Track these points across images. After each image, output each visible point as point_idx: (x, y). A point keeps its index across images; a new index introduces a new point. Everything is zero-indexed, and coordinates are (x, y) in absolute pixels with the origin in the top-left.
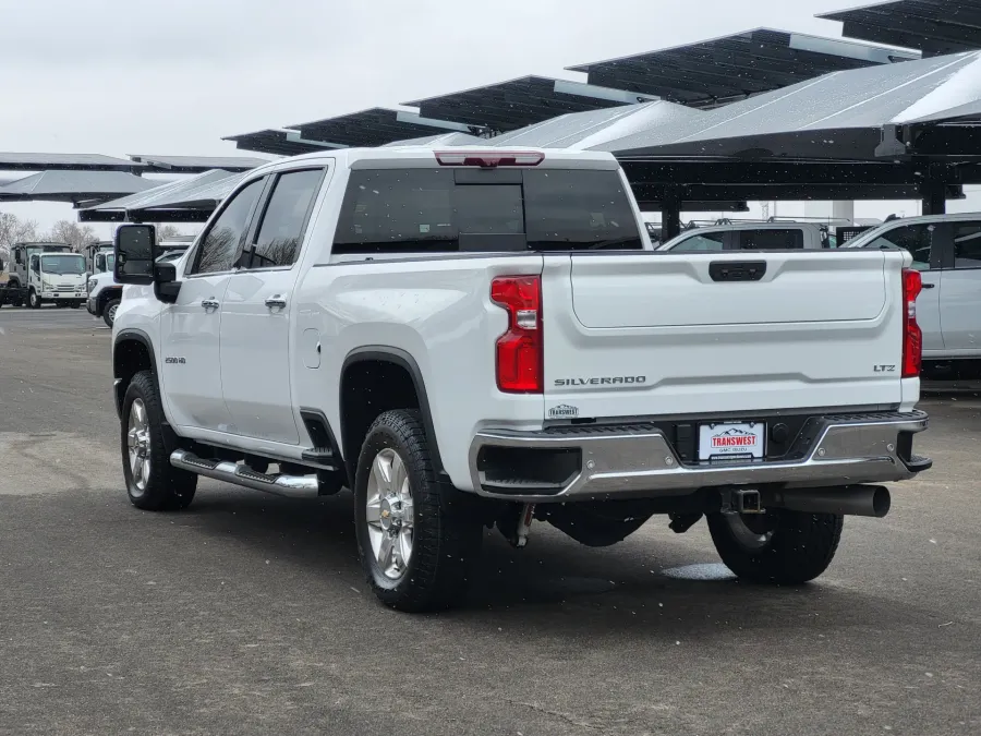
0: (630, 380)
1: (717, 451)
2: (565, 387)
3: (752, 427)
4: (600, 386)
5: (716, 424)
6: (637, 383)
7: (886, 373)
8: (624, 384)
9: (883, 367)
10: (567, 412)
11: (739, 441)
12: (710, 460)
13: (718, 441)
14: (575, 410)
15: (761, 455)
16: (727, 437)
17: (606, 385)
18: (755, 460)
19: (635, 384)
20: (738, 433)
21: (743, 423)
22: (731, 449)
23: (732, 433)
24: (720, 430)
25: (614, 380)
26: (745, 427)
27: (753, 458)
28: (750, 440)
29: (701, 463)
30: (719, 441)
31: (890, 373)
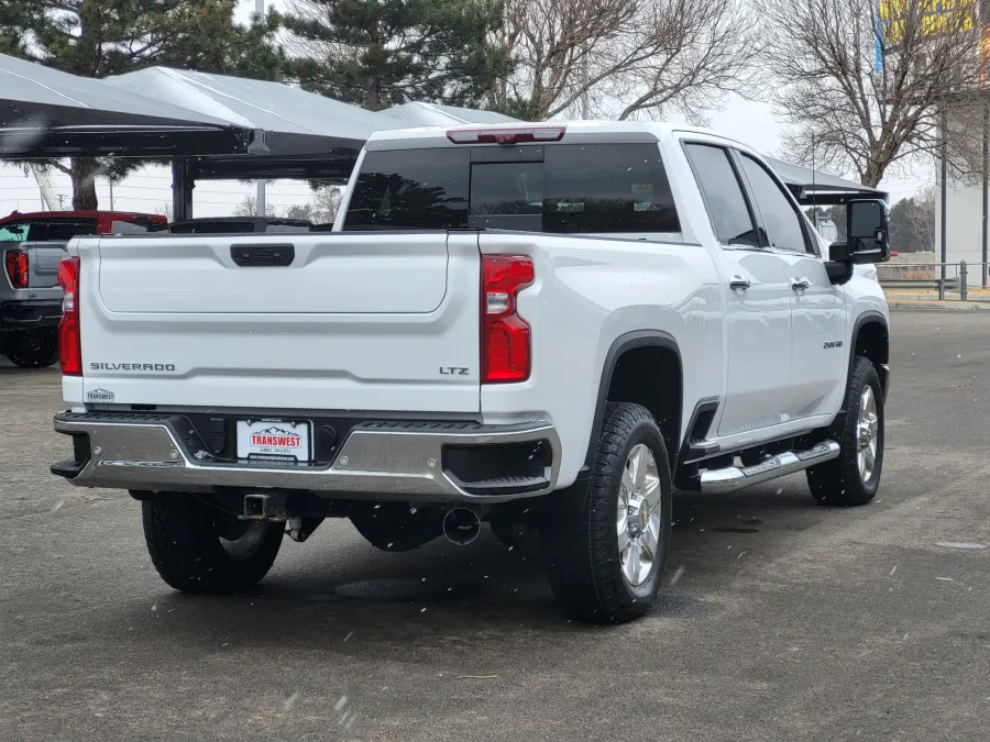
0: (159, 367)
1: (257, 449)
2: (100, 371)
3: (294, 427)
4: (131, 372)
5: (253, 421)
6: (165, 371)
7: (456, 376)
8: (154, 372)
9: (452, 370)
10: (104, 397)
11: (282, 441)
12: (248, 459)
13: (257, 439)
14: (112, 395)
15: (306, 459)
16: (268, 435)
17: (137, 371)
18: (300, 464)
19: (165, 372)
20: (280, 433)
21: (284, 421)
22: (273, 449)
23: (273, 431)
24: (259, 427)
25: (145, 366)
26: (287, 427)
27: (296, 461)
28: (295, 440)
29: (240, 462)
30: (259, 439)
31: (463, 377)
